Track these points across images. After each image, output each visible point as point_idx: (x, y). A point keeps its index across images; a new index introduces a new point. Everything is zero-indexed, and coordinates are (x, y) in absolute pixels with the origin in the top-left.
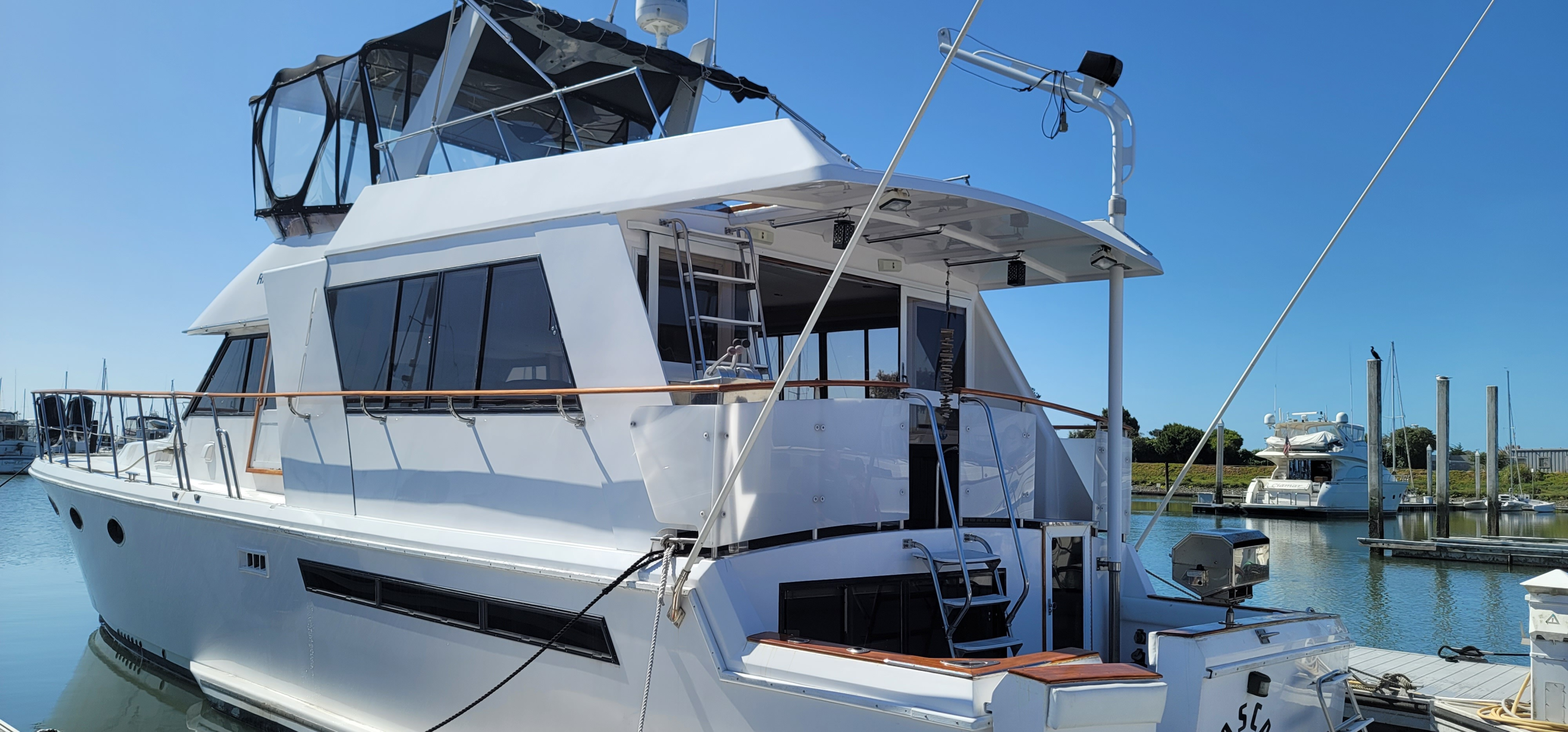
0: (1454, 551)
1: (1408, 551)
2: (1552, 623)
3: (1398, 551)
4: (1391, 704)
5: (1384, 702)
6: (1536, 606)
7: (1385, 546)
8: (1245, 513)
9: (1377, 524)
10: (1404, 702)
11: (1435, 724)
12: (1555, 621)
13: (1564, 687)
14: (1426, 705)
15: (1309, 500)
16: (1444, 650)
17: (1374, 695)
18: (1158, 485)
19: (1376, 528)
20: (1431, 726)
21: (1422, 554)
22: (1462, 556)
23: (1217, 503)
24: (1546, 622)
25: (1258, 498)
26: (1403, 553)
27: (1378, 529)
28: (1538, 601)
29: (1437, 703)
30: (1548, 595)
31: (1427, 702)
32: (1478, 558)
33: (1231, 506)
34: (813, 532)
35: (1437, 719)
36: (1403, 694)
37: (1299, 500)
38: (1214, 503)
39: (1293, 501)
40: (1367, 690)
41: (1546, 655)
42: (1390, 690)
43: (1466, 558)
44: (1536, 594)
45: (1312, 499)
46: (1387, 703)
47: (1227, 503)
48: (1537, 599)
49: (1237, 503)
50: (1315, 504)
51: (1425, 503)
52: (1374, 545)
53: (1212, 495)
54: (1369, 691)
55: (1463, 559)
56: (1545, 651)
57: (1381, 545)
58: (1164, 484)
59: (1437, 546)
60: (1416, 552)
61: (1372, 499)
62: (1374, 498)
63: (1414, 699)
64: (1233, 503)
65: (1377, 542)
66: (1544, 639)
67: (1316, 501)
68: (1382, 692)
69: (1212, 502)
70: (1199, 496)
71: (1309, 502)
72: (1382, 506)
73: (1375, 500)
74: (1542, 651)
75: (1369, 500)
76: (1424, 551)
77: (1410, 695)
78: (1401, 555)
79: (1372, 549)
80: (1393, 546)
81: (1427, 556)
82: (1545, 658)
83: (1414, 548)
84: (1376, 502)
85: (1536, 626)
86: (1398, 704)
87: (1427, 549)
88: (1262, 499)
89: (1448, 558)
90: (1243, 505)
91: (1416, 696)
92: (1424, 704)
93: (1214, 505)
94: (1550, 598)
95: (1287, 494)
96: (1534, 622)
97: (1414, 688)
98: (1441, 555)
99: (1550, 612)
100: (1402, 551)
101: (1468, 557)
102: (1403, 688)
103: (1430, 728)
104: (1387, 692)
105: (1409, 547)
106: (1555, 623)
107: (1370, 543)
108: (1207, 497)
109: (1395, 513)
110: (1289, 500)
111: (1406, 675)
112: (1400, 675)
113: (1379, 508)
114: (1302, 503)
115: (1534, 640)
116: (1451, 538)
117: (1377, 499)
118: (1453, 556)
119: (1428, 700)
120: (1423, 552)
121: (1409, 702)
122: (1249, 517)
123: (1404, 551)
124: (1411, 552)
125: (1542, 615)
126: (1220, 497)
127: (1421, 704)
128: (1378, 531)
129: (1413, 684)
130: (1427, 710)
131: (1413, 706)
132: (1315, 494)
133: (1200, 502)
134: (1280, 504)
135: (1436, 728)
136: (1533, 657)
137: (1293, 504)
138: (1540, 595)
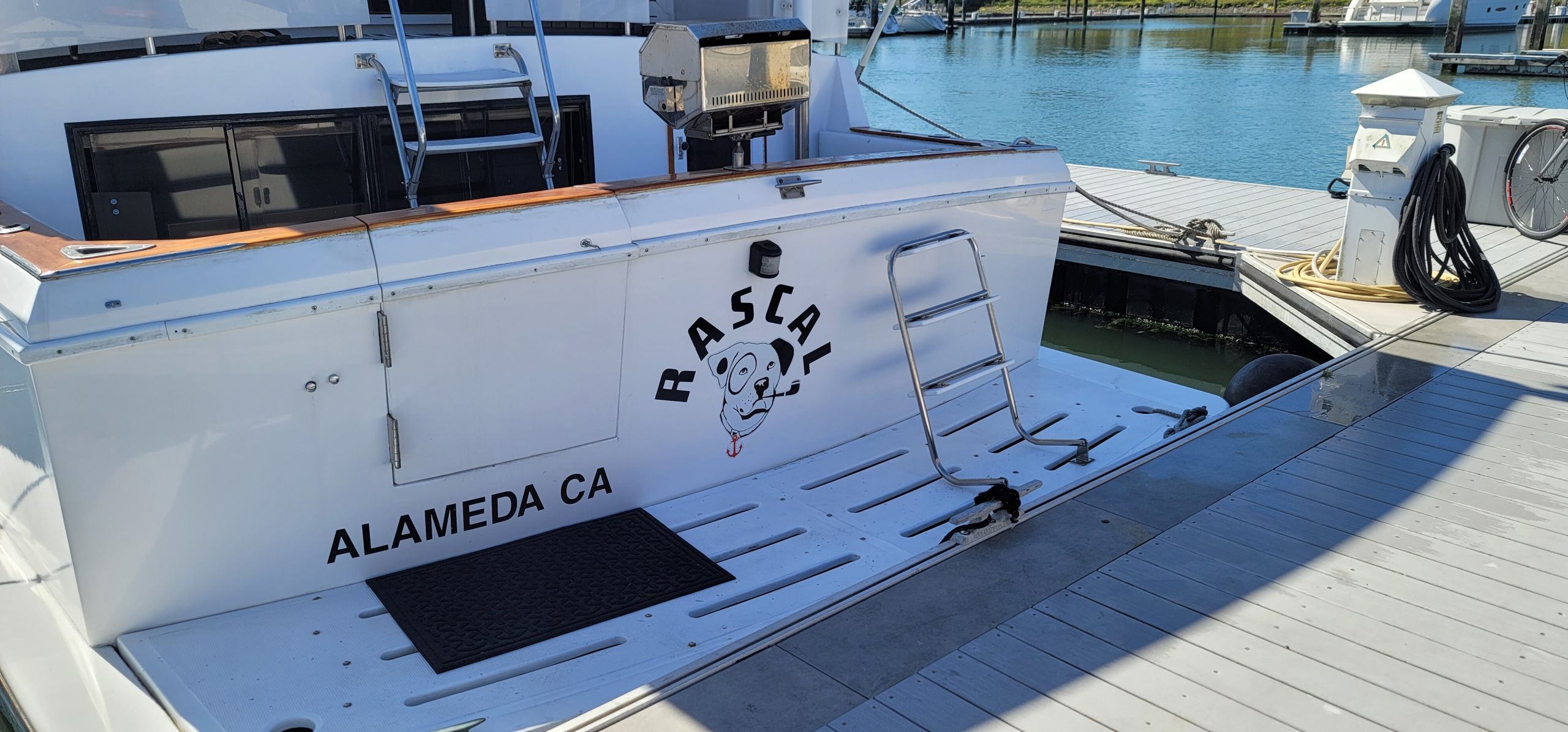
0: (1535, 64)
1: (1482, 67)
2: (1382, 147)
3: (1472, 67)
4: (1193, 257)
5: (1185, 255)
6: (1367, 124)
7: (1458, 61)
8: (1342, 32)
9: (1454, 36)
10: (1209, 254)
11: (1239, 283)
12: (1386, 144)
13: (1384, 235)
14: (1233, 258)
15: (1415, 14)
16: (1337, 184)
17: (1175, 247)
18: (1265, 6)
19: (1453, 41)
20: (1234, 284)
21: (1498, 70)
22: (1543, 70)
23: (1312, 22)
24: (1374, 146)
25: (1359, 14)
26: (1477, 69)
27: (1455, 42)
28: (1370, 117)
29: (1245, 256)
30: (1385, 107)
31: (1234, 254)
32: (1560, 72)
33: (1327, 25)
34: (146, 41)
35: (1242, 276)
36: (1208, 246)
37: (1405, 15)
38: (1308, 22)
39: (1398, 16)
40: (1169, 241)
41: (1367, 192)
42: (1196, 239)
43: (1547, 72)
44: (1370, 107)
45: (1419, 12)
46: (1189, 256)
47: (1323, 22)
48: (1370, 113)
49: (1334, 22)
50: (1422, 18)
51: (1556, 14)
52: (1446, 61)
53: (1307, 13)
54: (1171, 241)
55: (1544, 73)
56: (1368, 190)
57: (1453, 61)
58: (1272, 5)
59: (1516, 60)
60: (1492, 68)
61: (1454, 6)
62: (1457, 5)
63: (1220, 250)
64: (1330, 21)
65: (1449, 58)
66: (1369, 170)
67: (1424, 15)
68: (1187, 243)
69: (1306, 21)
70: (1292, 15)
71: (1415, 17)
72: (1465, 15)
73: (1458, 7)
74: (1364, 187)
75: (1451, 7)
76: (1501, 65)
77: (1217, 246)
78: (1474, 71)
79: (1445, 65)
80: (1467, 61)
81: (1503, 72)
82: (1366, 197)
83: (1490, 62)
84: (1458, 11)
85: (1359, 152)
86: (1201, 257)
87: (1505, 63)
88: (1363, 16)
89: (1526, 73)
90: (1341, 23)
91: (1224, 247)
92: (1230, 258)
93: (1308, 25)
94: (1387, 111)
95: (1393, 8)
96: (1358, 145)
97: (1224, 237)
98: (1519, 69)
99: (1383, 132)
100: (1476, 66)
101: (1549, 71)
102: (1210, 237)
103: (1232, 287)
104: (1192, 243)
105: (1484, 62)
106: (1385, 147)
107: (1441, 58)
108: (1303, 15)
109: (1515, 26)
110: (1393, 15)
111: (1217, 220)
112: (1209, 221)
113: (1461, 18)
114: (1408, 19)
115: (1356, 172)
116: (1545, 50)
117: (1460, 6)
118: (1532, 70)
119: (1235, 252)
120: (1499, 67)
121: (1213, 255)
122: (1346, 36)
123: (1478, 67)
124: (1485, 68)
125: (1370, 136)
126: (1316, 15)
127: (1227, 257)
128: (1455, 45)
129: (1223, 233)
130: (1233, 264)
131: (1216, 259)
132: (1425, 7)
133: (1293, 22)
134: (1383, 20)
135: (1239, 287)
136: (1351, 196)
137: (1398, 20)
138: (1375, 107)
